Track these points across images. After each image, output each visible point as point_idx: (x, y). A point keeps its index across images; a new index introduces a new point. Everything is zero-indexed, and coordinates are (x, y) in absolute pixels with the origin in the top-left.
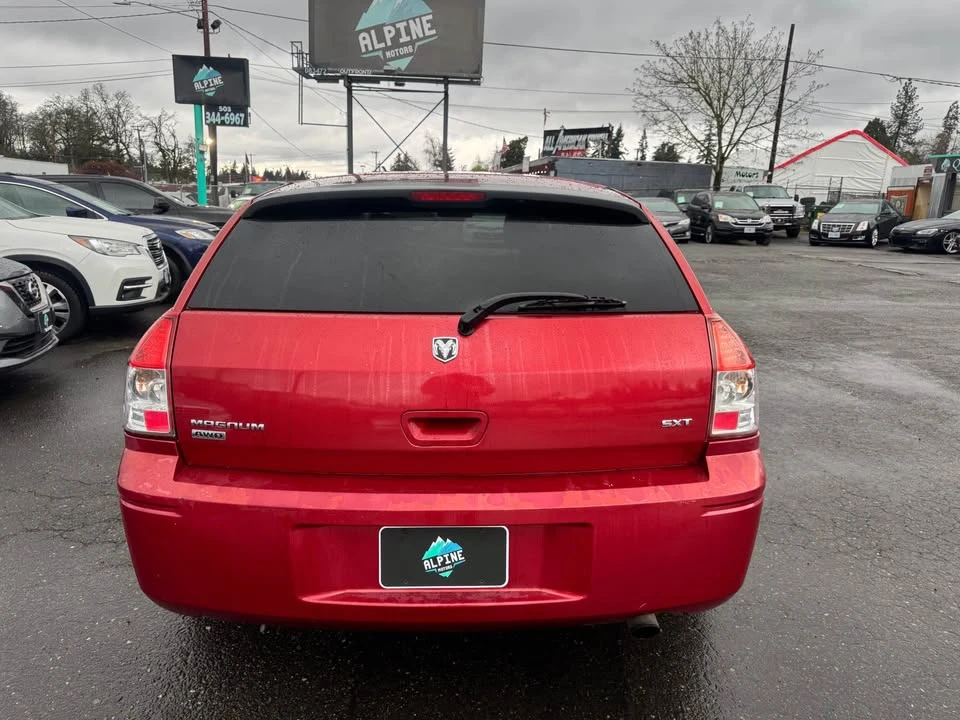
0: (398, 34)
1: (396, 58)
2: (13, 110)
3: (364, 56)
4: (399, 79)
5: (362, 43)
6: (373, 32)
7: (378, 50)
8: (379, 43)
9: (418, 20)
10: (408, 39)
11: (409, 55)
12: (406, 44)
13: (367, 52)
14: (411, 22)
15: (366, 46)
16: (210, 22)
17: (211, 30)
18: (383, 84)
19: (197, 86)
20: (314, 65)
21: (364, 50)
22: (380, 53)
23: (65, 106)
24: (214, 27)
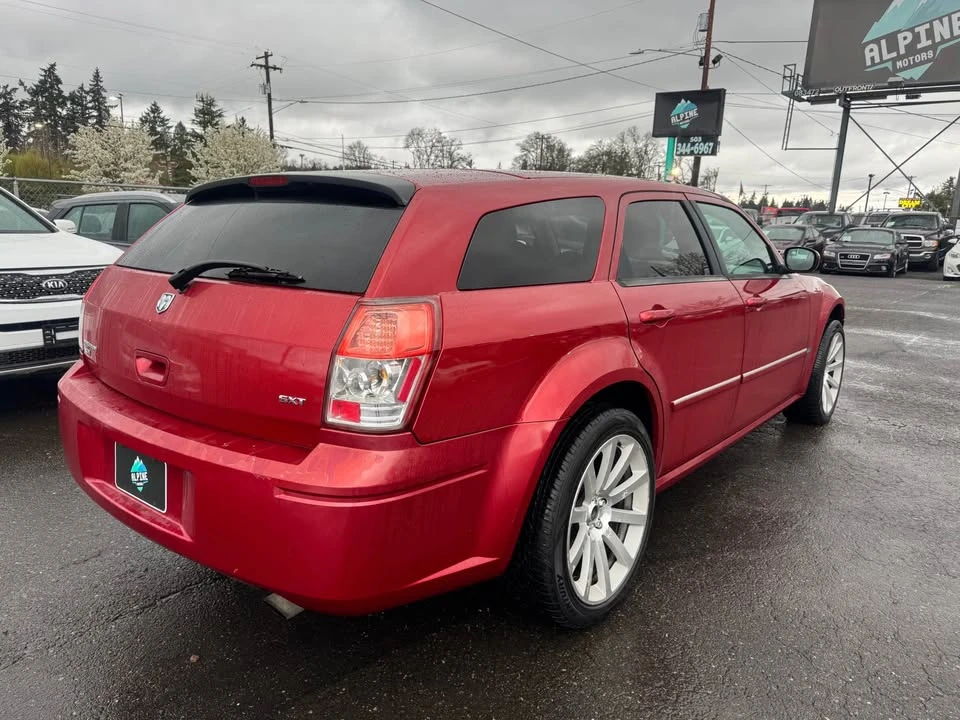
0: (917, 38)
1: (910, 67)
2: (568, 155)
3: (869, 70)
4: (912, 91)
5: (868, 56)
6: (883, 42)
7: (888, 60)
8: (889, 52)
9: (946, 20)
10: (930, 42)
11: (928, 61)
12: (925, 49)
13: (873, 64)
14: (936, 24)
15: (872, 59)
16: (712, 58)
17: (711, 65)
18: (891, 99)
19: (674, 120)
20: (806, 86)
21: (869, 63)
22: (889, 65)
23: (605, 149)
24: (714, 62)
